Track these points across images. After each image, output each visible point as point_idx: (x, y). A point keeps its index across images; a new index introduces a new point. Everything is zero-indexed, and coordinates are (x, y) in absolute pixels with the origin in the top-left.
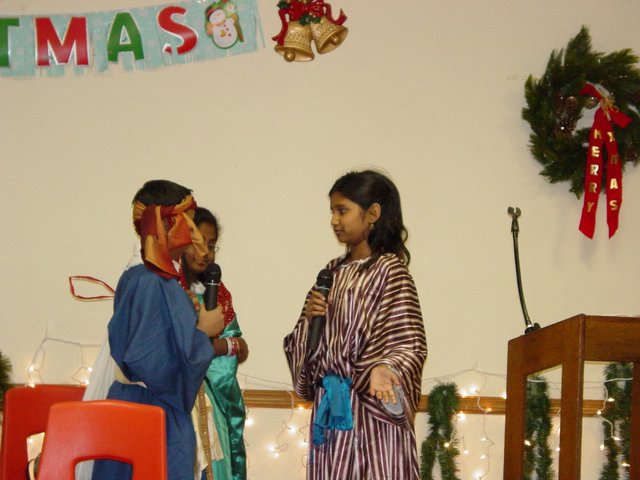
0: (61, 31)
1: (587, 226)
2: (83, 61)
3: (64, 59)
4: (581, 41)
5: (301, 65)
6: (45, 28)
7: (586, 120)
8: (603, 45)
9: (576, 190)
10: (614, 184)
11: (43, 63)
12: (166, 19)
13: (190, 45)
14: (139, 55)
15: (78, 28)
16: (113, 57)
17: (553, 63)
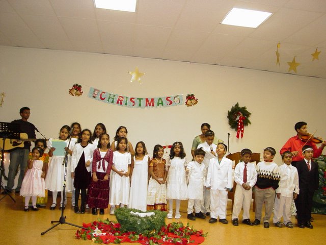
0: (150, 101)
1: (238, 136)
2: (153, 106)
3: (150, 105)
4: (237, 105)
5: (190, 107)
6: (147, 100)
7: (238, 118)
8: (241, 106)
9: (236, 130)
10: (242, 129)
11: (146, 106)
12: (167, 99)
13: (171, 103)
14: (163, 105)
15: (152, 100)
16: (158, 105)
17: (232, 109)
